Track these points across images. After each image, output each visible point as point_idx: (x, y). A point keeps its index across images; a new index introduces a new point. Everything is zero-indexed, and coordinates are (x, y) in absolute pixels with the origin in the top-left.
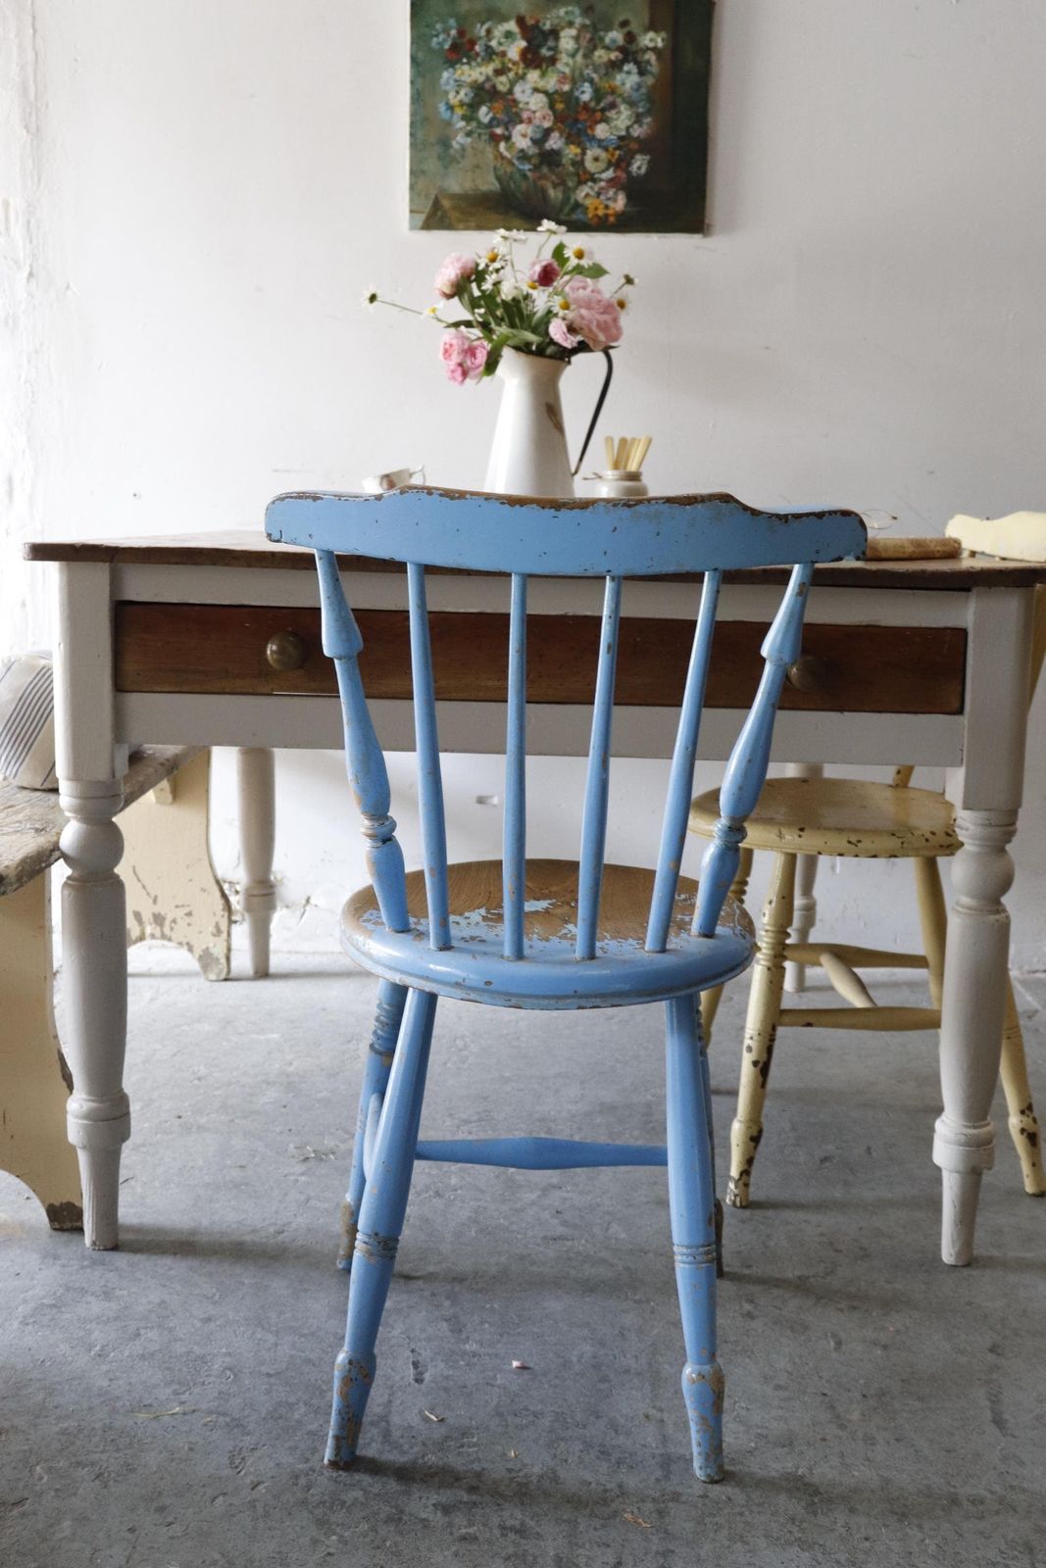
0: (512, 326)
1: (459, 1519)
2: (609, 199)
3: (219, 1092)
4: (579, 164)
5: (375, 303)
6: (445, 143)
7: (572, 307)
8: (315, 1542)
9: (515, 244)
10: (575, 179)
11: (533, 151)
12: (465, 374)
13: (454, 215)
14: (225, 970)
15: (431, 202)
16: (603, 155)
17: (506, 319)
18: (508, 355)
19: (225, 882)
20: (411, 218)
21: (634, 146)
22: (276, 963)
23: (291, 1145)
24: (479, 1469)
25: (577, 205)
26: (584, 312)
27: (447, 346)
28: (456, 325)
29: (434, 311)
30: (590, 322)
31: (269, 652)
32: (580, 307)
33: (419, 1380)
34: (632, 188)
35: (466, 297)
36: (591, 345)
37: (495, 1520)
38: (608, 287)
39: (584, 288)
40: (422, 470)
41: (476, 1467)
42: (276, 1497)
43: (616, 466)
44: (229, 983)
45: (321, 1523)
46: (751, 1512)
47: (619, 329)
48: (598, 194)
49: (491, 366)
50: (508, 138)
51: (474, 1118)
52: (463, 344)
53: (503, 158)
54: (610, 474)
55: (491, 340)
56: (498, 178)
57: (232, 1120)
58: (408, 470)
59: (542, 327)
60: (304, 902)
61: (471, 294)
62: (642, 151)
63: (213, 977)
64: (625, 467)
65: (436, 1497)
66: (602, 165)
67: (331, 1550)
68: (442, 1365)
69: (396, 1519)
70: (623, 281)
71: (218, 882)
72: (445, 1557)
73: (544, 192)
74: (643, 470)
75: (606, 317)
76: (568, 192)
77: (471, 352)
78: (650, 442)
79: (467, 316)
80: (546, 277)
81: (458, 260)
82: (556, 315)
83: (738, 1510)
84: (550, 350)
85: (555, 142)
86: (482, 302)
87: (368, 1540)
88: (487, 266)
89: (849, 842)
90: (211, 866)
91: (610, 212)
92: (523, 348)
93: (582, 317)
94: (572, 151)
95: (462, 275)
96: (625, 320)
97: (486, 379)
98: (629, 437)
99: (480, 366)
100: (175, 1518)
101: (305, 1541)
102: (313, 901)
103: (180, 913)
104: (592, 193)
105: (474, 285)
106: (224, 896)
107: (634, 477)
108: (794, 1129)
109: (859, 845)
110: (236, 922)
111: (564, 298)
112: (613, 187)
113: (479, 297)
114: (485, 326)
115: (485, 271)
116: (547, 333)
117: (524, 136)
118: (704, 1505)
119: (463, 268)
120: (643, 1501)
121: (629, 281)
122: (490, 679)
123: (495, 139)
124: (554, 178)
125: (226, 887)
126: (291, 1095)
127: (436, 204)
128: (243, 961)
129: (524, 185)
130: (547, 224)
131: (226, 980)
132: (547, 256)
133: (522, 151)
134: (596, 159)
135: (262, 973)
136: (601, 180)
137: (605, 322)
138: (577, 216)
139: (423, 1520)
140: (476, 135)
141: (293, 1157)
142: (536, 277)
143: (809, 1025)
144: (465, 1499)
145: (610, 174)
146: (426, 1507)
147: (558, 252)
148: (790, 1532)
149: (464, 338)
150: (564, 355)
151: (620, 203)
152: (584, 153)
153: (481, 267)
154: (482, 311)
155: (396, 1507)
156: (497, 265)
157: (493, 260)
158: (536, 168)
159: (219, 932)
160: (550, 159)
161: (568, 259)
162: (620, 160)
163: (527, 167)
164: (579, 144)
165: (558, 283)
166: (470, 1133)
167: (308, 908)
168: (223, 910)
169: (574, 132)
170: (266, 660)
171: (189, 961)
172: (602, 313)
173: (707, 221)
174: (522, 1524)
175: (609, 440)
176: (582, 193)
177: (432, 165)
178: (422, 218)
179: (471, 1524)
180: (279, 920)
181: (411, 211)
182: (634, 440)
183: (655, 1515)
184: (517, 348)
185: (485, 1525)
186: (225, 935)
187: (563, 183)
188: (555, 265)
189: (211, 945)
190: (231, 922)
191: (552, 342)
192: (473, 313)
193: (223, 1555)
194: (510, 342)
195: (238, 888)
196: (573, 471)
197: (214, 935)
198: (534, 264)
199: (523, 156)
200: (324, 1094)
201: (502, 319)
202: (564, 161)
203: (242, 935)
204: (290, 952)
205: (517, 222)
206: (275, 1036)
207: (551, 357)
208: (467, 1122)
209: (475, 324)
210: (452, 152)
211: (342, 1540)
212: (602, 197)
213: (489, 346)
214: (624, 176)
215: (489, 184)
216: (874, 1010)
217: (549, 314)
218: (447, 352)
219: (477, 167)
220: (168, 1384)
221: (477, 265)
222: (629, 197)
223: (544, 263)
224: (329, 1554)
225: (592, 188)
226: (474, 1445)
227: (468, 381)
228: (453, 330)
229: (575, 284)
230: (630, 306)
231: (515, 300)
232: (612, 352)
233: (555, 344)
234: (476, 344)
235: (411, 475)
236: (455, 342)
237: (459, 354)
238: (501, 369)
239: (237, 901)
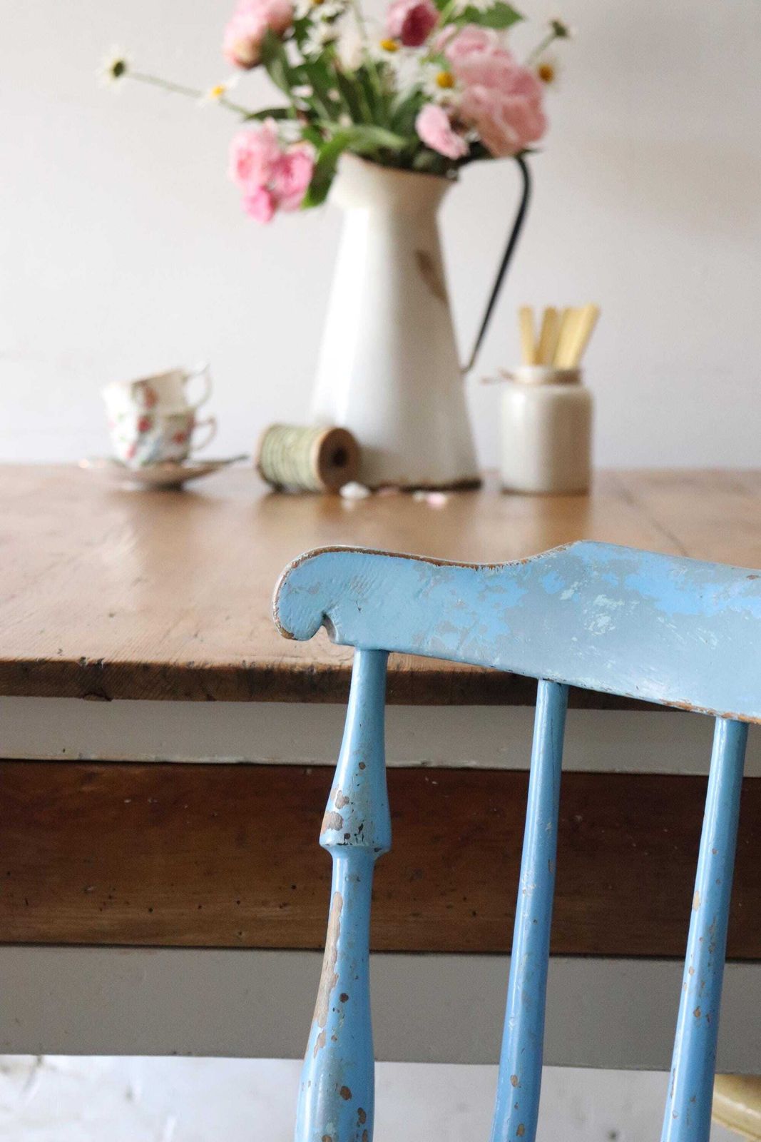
0: (357, 119)
5: (124, 79)
7: (459, 83)
12: (274, 203)
17: (346, 107)
18: (349, 170)
26: (480, 91)
27: (244, 156)
28: (261, 116)
29: (221, 92)
30: (491, 108)
32: (473, 82)
35: (277, 67)
36: (491, 145)
38: (522, 44)
39: (480, 48)
40: (205, 371)
43: (538, 359)
47: (541, 120)
49: (319, 189)
52: (270, 151)
54: (528, 373)
55: (318, 144)
58: (178, 372)
59: (404, 121)
61: (285, 64)
64: (554, 357)
70: (550, 31)
74: (584, 365)
75: (520, 100)
77: (283, 165)
78: (595, 316)
79: (278, 99)
80: (415, 29)
82: (429, 99)
84: (422, 159)
86: (304, 76)
88: (310, 11)
92: (377, 157)
93: (477, 101)
95: (270, 27)
96: (553, 102)
97: (313, 211)
98: (560, 305)
99: (295, 192)
105: (291, 46)
107: (570, 377)
111: (445, 67)
113: (301, 68)
114: (310, 116)
115: (307, 22)
116: (412, 132)
119: (272, 16)
121: (560, 31)
122: (265, 903)
137: (518, 109)
142: (398, 29)
149: (278, 139)
150: (445, 168)
153: (301, 14)
154: (305, 91)
156: (327, 10)
157: (322, 1)
165: (439, 36)
172: (513, 92)
175: (526, 312)
182: (568, 312)
184: (367, 157)
188: (432, 7)
191: (422, 146)
192: (290, 96)
194: (353, 146)
196: (464, 364)
198: (393, 7)
201: (339, 107)
207: (425, 170)
209: (292, 113)
213: (314, 155)
217: (419, 98)
218: (243, 166)
221: (294, 9)
223: (412, 5)
227: (280, 216)
228: (255, 126)
229: (464, 41)
230: (563, 77)
231: (363, 72)
232: (531, 160)
233: (430, 150)
234: (292, 150)
235: (185, 379)
236: (256, 148)
237: (263, 169)
238: (339, 192)
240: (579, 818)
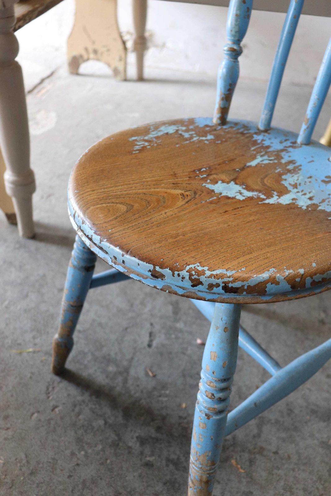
1: (147, 450)
8: (73, 454)
14: (124, 76)
22: (147, 74)
24: (164, 414)
33: (150, 346)
37: (165, 453)
41: (164, 412)
42: (62, 418)
44: (126, 83)
45: (79, 440)
46: (299, 469)
60: (162, 45)
63: (118, 79)
65: (139, 431)
67: (79, 462)
68: (163, 336)
69: (115, 445)
72: (134, 476)
83: (292, 466)
87: (99, 457)
100: (11, 425)
101: (68, 452)
102: (167, 45)
103: (105, 49)
118: (275, 459)
120: (243, 451)
131: (125, 80)
135: (141, 79)
139: (130, 448)
144: (153, 436)
146: (132, 438)
148: (318, 489)
155: (118, 435)
159: (120, 60)
167: (164, 48)
168: (123, 49)
171: (108, 71)
174: (178, 459)
179: (152, 455)
183: (248, 463)
185: (159, 456)
186: (123, 60)
189: (118, 65)
193: (26, 457)
211: (86, 456)
220: (32, 330)
224: (78, 465)
226: (167, 396)
239: (130, 44)
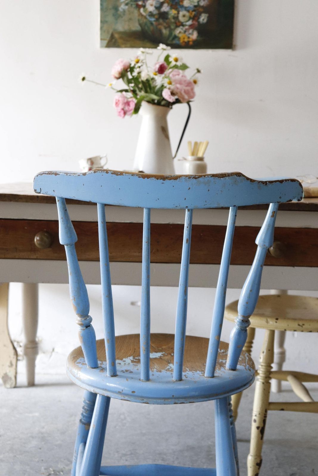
0: (146, 92)
2: (190, 34)
3: (9, 442)
4: (176, 18)
5: (85, 81)
6: (116, 8)
7: (173, 83)
9: (147, 55)
10: (175, 25)
11: (156, 12)
12: (125, 113)
13: (120, 41)
14: (14, 383)
15: (109, 36)
16: (187, 14)
17: (144, 89)
18: (144, 104)
19: (15, 341)
20: (101, 43)
21: (201, 10)
22: (38, 379)
23: (43, 468)
25: (175, 37)
26: (178, 86)
27: (117, 101)
28: (121, 91)
29: (111, 85)
30: (181, 90)
31: (35, 240)
32: (176, 83)
34: (201, 29)
35: (125, 79)
36: (181, 100)
38: (189, 74)
39: (178, 75)
40: (106, 156)
43: (193, 154)
44: (16, 389)
47: (194, 93)
48: (185, 32)
49: (137, 109)
50: (144, 6)
51: (129, 453)
52: (124, 100)
53: (142, 15)
54: (190, 158)
55: (136, 98)
56: (140, 25)
57: (15, 456)
58: (99, 156)
59: (159, 92)
60: (51, 350)
61: (128, 78)
62: (205, 12)
63: (8, 386)
64: (197, 154)
66: (186, 19)
70: (196, 71)
71: (12, 343)
73: (160, 31)
74: (205, 156)
75: (188, 88)
76: (171, 31)
77: (128, 103)
78: (208, 144)
79: (126, 87)
80: (161, 70)
81: (122, 62)
82: (165, 87)
84: (163, 103)
85: (165, 8)
86: (133, 81)
88: (135, 65)
89: (299, 325)
90: (9, 334)
91: (190, 40)
92: (151, 102)
93: (177, 88)
94: (173, 12)
95: (124, 69)
96: (197, 89)
97: (135, 116)
98: (198, 141)
99: (131, 110)
102: (56, 350)
104: (182, 31)
105: (129, 74)
106: (14, 348)
107: (201, 159)
108: (277, 459)
109: (304, 326)
110: (19, 360)
111: (169, 79)
112: (192, 28)
113: (131, 79)
114: (134, 92)
115: (134, 67)
116: (161, 95)
117: (152, 5)
119: (124, 66)
121: (199, 71)
122: (135, 252)
123: (138, 7)
124: (165, 24)
125: (15, 344)
126: (43, 443)
127: (112, 36)
128: (23, 378)
129: (151, 28)
130: (162, 46)
131: (15, 387)
132: (162, 61)
133: (150, 12)
134: (184, 16)
135: (32, 384)
136: (186, 25)
137: (188, 90)
138: (175, 42)
140: (130, 5)
141: (43, 474)
142: (157, 70)
143: (282, 410)
145: (190, 22)
147: (167, 58)
149: (125, 97)
150: (169, 105)
151: (194, 36)
152: (178, 13)
153: (132, 65)
154: (133, 85)
156: (139, 64)
157: (138, 62)
158: (157, 20)
159: (11, 365)
160: (163, 16)
161: (171, 62)
162: (195, 16)
163: (153, 19)
164: (176, 9)
165: (167, 72)
166: (126, 460)
167: (53, 353)
168: (14, 355)
169: (174, 3)
170: (34, 244)
172: (187, 86)
173: (234, 43)
175: (190, 143)
176: (178, 31)
177: (110, 18)
178: (105, 42)
180: (40, 359)
181: (101, 39)
182: (201, 143)
184: (149, 102)
186: (14, 367)
187: (169, 27)
188: (166, 64)
189: (8, 371)
190: (17, 360)
191: (164, 99)
192: (129, 86)
194: (145, 99)
195: (21, 344)
196: (174, 155)
197: (9, 367)
198: (156, 64)
199: (151, 14)
200: (59, 442)
201: (142, 89)
202: (170, 17)
203: (22, 367)
204: (44, 374)
205: (148, 44)
206: (37, 414)
207: (164, 106)
208: (125, 455)
209: (129, 91)
210: (119, 12)
212: (187, 33)
213: (135, 101)
214: (196, 23)
215: (136, 27)
216: (313, 403)
217: (163, 87)
218: (117, 104)
219: (130, 19)
221: (130, 64)
222: (199, 33)
223: (161, 64)
225: (182, 29)
227: (127, 117)
228: (119, 94)
229: (174, 73)
230: (199, 83)
231: (148, 80)
232: (191, 103)
233: (165, 100)
234: (130, 100)
235: (101, 158)
236: (120, 99)
237: (122, 104)
238: (141, 111)
239: (20, 351)
240: (202, 234)
